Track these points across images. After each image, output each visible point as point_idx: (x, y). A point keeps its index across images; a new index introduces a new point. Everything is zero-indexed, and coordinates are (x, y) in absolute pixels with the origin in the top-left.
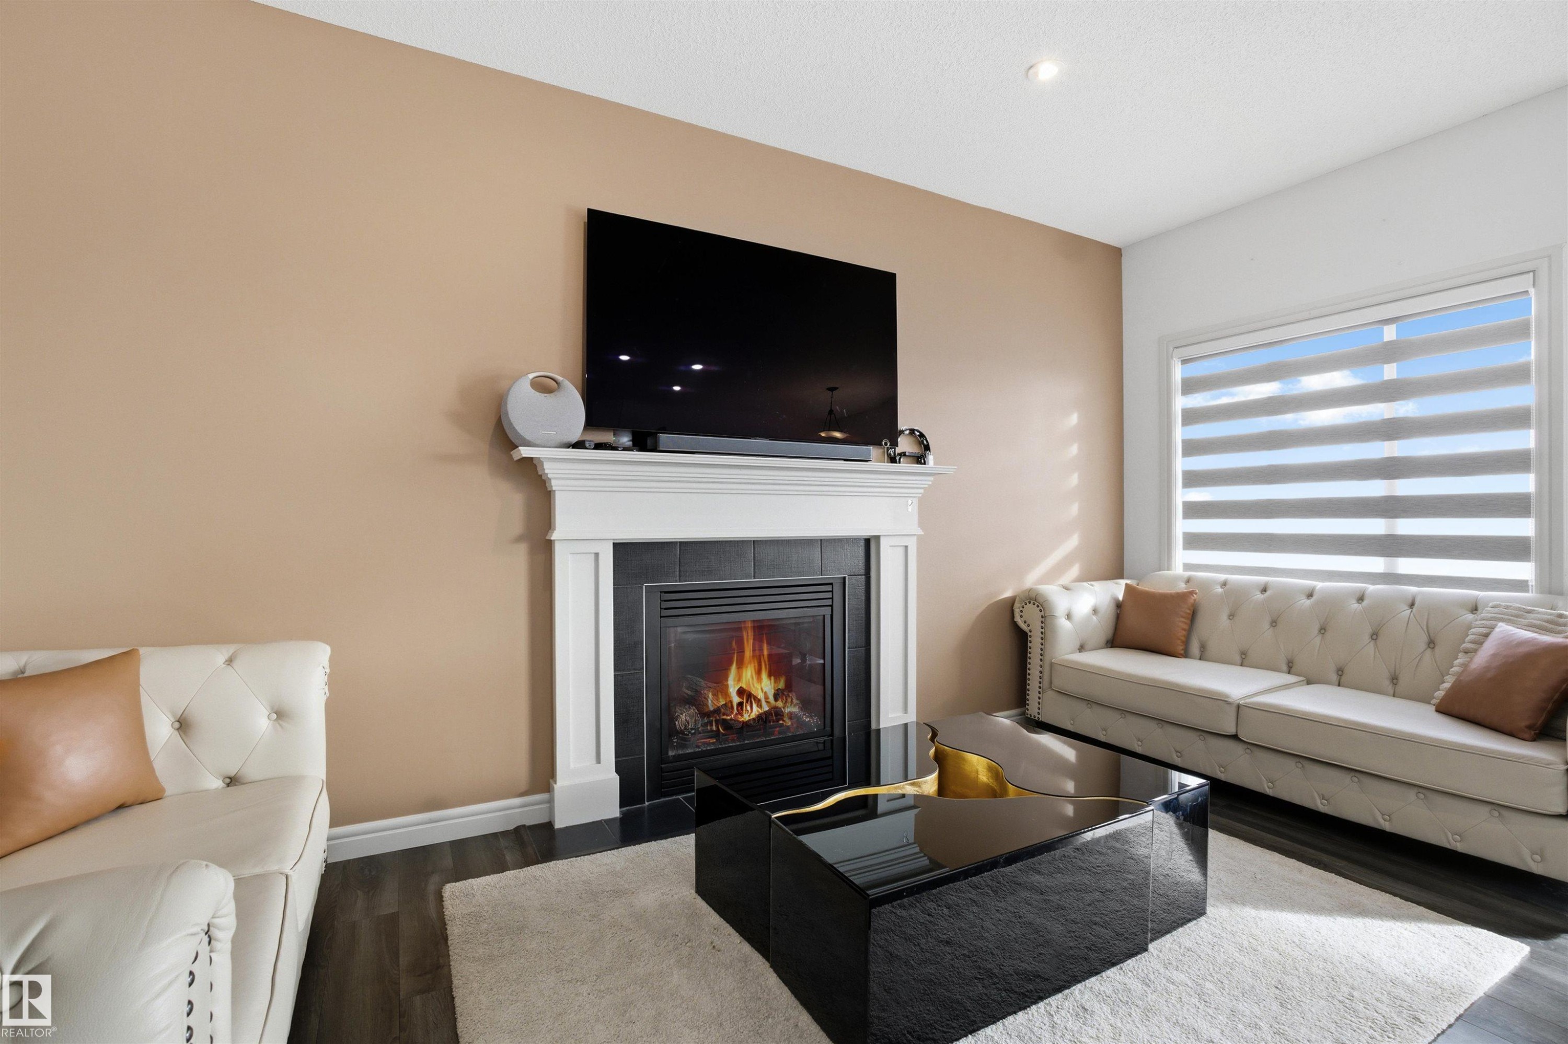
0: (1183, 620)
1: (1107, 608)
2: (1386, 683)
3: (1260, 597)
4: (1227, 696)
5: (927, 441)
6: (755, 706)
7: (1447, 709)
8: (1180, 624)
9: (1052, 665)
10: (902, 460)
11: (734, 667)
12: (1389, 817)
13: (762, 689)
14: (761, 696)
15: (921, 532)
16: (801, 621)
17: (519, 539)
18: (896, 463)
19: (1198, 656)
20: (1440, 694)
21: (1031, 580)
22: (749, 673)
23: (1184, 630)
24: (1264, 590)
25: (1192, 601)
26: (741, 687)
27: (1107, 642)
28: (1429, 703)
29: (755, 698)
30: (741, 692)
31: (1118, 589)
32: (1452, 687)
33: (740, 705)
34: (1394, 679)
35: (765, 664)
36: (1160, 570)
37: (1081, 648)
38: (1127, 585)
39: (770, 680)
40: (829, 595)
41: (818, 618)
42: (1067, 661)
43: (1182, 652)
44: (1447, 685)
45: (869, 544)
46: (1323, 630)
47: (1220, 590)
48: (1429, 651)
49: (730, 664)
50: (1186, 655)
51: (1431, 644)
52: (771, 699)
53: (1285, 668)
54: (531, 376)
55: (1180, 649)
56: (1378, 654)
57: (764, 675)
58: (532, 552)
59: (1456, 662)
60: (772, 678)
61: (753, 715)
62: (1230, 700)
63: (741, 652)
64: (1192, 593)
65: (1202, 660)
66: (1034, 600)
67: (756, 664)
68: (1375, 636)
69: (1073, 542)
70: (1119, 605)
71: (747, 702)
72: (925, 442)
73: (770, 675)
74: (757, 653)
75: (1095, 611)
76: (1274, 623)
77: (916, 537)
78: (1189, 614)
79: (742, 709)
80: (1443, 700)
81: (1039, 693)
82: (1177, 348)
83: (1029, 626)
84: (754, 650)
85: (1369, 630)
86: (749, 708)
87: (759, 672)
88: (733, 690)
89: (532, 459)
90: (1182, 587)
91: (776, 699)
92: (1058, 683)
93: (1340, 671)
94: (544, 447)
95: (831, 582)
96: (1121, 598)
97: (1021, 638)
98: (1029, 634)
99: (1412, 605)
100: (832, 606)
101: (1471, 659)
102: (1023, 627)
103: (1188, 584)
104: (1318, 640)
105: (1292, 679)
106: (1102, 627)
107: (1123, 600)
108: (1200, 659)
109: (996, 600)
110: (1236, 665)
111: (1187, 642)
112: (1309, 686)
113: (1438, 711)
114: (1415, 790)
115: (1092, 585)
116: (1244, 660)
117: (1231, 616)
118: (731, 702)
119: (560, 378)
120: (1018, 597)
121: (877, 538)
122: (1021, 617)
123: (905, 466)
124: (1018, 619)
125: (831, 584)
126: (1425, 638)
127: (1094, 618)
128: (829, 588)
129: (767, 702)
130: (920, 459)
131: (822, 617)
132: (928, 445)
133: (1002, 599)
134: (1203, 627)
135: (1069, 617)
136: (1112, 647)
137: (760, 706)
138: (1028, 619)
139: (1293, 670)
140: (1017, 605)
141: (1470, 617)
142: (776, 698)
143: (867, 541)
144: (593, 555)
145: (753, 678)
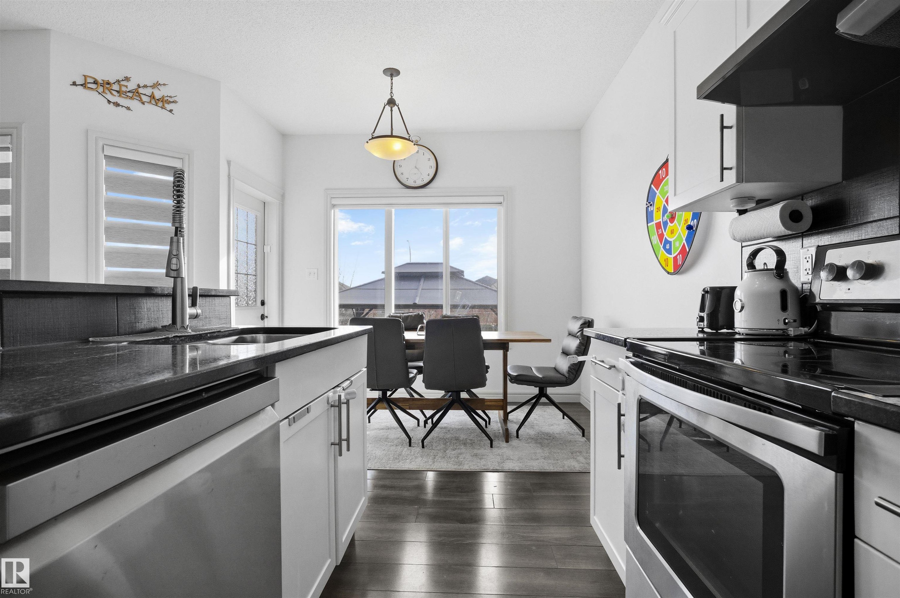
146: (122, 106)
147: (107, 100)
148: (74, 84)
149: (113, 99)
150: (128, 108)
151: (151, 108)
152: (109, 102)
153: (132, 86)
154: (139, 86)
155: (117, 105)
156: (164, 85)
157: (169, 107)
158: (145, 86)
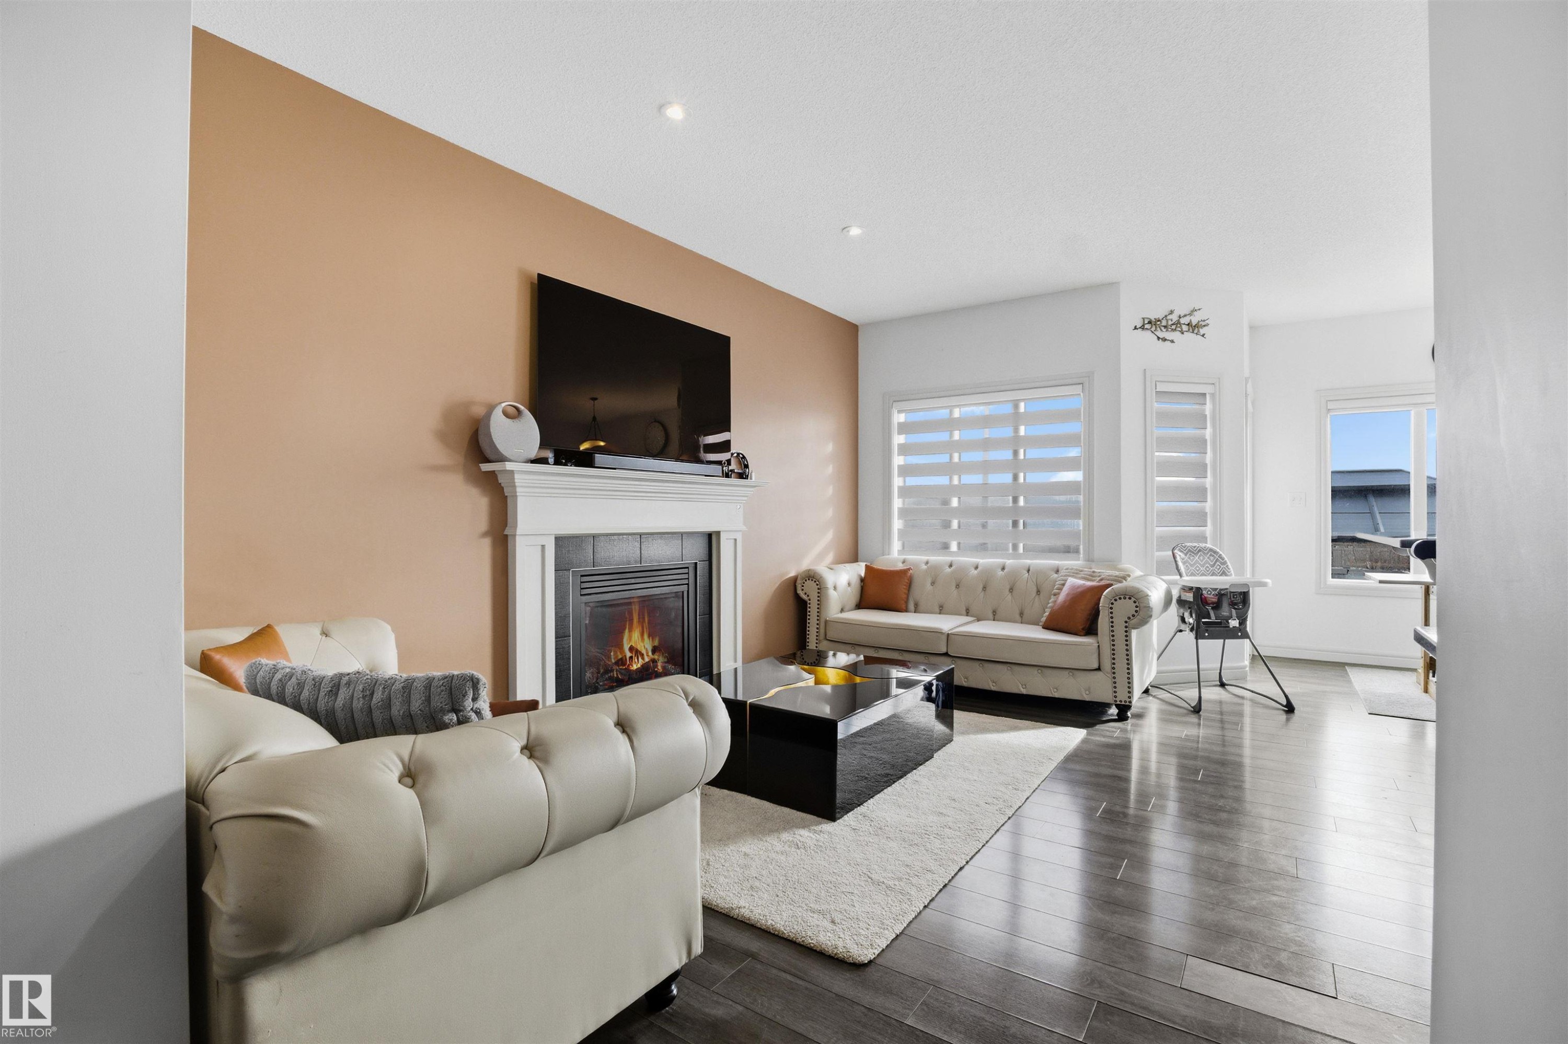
0: (905, 587)
1: (856, 582)
2: (1018, 617)
3: (949, 570)
4: (941, 629)
5: (747, 462)
6: (640, 659)
7: (1047, 627)
8: (902, 589)
9: (826, 622)
10: (732, 475)
11: (627, 631)
12: (1025, 686)
13: (644, 646)
14: (644, 652)
15: (744, 528)
16: (667, 596)
17: (485, 534)
18: (729, 478)
19: (914, 611)
20: (1044, 619)
21: (805, 564)
22: (636, 635)
23: (905, 593)
24: (951, 566)
25: (909, 574)
26: (631, 646)
27: (856, 606)
28: (1039, 625)
29: (640, 652)
30: (631, 649)
31: (860, 569)
32: (1050, 614)
33: (631, 658)
34: (1021, 614)
35: (646, 628)
36: (883, 555)
37: (842, 611)
38: (866, 565)
39: (649, 639)
40: (686, 576)
41: (679, 593)
42: (836, 618)
43: (905, 608)
44: (1047, 614)
45: (711, 539)
46: (984, 588)
47: (924, 567)
48: (1037, 596)
49: (624, 629)
50: (906, 610)
51: (1038, 592)
52: (650, 654)
53: (964, 612)
54: (503, 405)
55: (903, 606)
56: (1013, 601)
57: (646, 636)
58: (495, 545)
59: (1050, 601)
60: (651, 638)
61: (639, 666)
62: (944, 632)
63: (631, 620)
64: (909, 569)
65: (917, 613)
66: (812, 577)
67: (641, 628)
68: (1011, 590)
69: (830, 535)
70: (862, 580)
71: (635, 656)
72: (746, 462)
73: (649, 637)
74: (641, 620)
75: (849, 584)
76: (958, 586)
77: (741, 533)
78: (907, 583)
79: (632, 661)
80: (1045, 623)
81: (817, 643)
82: (895, 401)
83: (808, 596)
84: (639, 618)
85: (1008, 587)
86: (636, 660)
87: (642, 635)
88: (626, 647)
89: (494, 471)
90: (900, 566)
91: (653, 654)
92: (831, 635)
93: (994, 612)
94: (516, 462)
95: (687, 566)
96: (863, 575)
97: (801, 607)
98: (809, 602)
99: (1028, 571)
100: (688, 584)
101: (1057, 598)
102: (805, 597)
103: (904, 564)
104: (982, 594)
105: (969, 619)
106: (852, 595)
107: (864, 577)
108: (915, 612)
109: (785, 578)
110: (936, 614)
111: (907, 602)
112: (980, 622)
113: (1043, 628)
114: (1037, 668)
115: (845, 566)
116: (941, 610)
117: (933, 583)
118: (625, 656)
119: (522, 407)
120: (799, 576)
121: (718, 533)
122: (803, 590)
123: (733, 480)
124: (799, 592)
125: (688, 568)
126: (1035, 590)
127: (849, 589)
128: (686, 571)
129: (648, 655)
130: (742, 476)
131: (681, 593)
132: (748, 464)
133: (788, 578)
134: (916, 592)
135: (835, 588)
136: (859, 609)
137: (643, 659)
138: (808, 591)
139: (969, 614)
140: (799, 582)
141: (1056, 575)
142: (654, 651)
143: (710, 536)
144: (540, 546)
145: (638, 639)
146: (1168, 340)
147: (1156, 337)
148: (1136, 328)
149: (1161, 335)
150: (1172, 341)
151: (1189, 336)
152: (1159, 338)
153: (1174, 317)
154: (1180, 317)
155: (1164, 340)
156: (1199, 309)
157: (1202, 331)
158: (1185, 316)
